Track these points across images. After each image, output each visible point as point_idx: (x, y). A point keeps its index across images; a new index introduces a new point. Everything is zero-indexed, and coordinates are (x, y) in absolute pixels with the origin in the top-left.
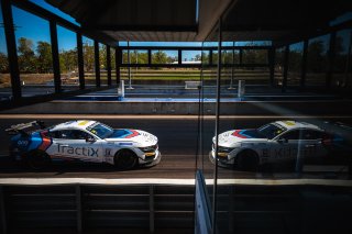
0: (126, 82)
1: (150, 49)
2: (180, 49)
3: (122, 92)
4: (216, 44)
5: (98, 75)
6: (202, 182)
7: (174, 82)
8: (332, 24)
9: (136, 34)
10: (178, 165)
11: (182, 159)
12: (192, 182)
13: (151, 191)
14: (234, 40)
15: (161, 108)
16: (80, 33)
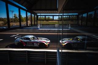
0: (40, 25)
1: (45, 16)
2: (53, 16)
3: (39, 27)
4: (62, 14)
5: (31, 23)
6: (58, 51)
7: (52, 25)
8: (95, 8)
9: (41, 11)
10: (53, 46)
11: (54, 45)
12: (56, 51)
13: (46, 53)
14: (68, 13)
15: (49, 31)
16: (27, 11)
